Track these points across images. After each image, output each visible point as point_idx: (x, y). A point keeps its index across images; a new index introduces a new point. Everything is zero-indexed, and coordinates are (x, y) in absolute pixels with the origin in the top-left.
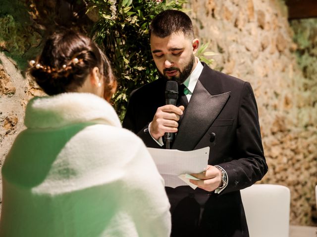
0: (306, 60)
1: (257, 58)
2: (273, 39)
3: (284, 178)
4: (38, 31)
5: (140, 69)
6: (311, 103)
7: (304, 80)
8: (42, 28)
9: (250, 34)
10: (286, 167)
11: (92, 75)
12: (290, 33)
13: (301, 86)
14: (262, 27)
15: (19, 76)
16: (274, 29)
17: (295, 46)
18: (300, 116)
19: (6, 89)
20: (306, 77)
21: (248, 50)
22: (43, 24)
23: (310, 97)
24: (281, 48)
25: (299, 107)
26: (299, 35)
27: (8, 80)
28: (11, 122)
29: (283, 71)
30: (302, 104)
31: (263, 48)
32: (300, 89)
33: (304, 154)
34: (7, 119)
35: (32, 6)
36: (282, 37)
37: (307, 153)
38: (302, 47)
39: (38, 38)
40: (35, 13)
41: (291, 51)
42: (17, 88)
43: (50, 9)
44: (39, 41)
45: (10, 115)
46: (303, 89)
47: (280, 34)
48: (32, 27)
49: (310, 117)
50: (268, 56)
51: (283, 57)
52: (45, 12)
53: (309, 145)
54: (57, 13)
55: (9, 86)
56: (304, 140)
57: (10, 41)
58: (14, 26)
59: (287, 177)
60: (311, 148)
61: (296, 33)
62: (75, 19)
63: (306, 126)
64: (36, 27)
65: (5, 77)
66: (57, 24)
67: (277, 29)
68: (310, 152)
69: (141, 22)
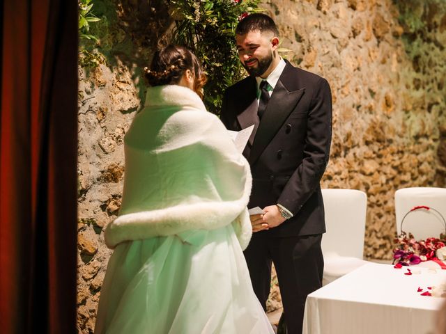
0: (419, 47)
1: (346, 46)
2: (368, 22)
3: (381, 202)
4: (123, 27)
5: (218, 65)
6: (426, 106)
7: (414, 74)
8: (126, 24)
9: (338, 17)
10: (385, 188)
11: (185, 75)
12: (393, 12)
13: (410, 82)
14: (353, 7)
15: (108, 69)
16: (371, 9)
17: (400, 30)
18: (408, 123)
19: (100, 82)
20: (417, 71)
21: (334, 37)
22: (127, 21)
23: (423, 97)
24: (380, 33)
25: (407, 111)
26: (407, 15)
27: (101, 74)
28: (102, 112)
29: (384, 62)
30: (410, 107)
31: (355, 33)
32: (407, 87)
33: (412, 175)
34: (100, 109)
35: (119, 5)
36: (383, 18)
37: (416, 174)
38: (412, 31)
39: (123, 34)
40: (121, 11)
41: (396, 35)
42: (107, 81)
43: (132, 6)
44: (123, 37)
45: (102, 105)
46: (412, 86)
47: (378, 14)
48: (118, 24)
49: (423, 125)
50: (362, 43)
51: (382, 43)
52: (129, 9)
53: (420, 163)
54: (139, 10)
55: (101, 79)
56: (413, 156)
57: (103, 39)
58: (107, 25)
59: (386, 202)
60: (424, 167)
61: (402, 12)
62: (152, 14)
63: (417, 137)
64: (121, 23)
65: (99, 71)
66: (138, 20)
67: (375, 8)
68: (421, 173)
69: (219, 22)
